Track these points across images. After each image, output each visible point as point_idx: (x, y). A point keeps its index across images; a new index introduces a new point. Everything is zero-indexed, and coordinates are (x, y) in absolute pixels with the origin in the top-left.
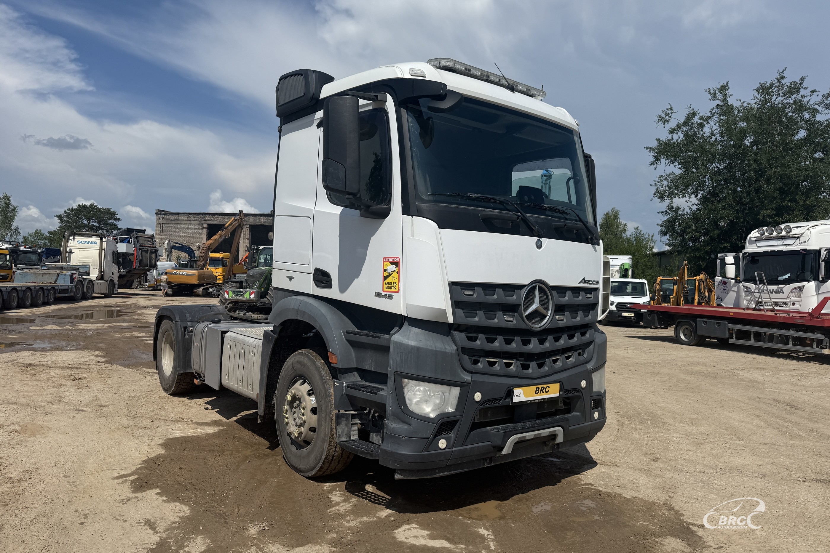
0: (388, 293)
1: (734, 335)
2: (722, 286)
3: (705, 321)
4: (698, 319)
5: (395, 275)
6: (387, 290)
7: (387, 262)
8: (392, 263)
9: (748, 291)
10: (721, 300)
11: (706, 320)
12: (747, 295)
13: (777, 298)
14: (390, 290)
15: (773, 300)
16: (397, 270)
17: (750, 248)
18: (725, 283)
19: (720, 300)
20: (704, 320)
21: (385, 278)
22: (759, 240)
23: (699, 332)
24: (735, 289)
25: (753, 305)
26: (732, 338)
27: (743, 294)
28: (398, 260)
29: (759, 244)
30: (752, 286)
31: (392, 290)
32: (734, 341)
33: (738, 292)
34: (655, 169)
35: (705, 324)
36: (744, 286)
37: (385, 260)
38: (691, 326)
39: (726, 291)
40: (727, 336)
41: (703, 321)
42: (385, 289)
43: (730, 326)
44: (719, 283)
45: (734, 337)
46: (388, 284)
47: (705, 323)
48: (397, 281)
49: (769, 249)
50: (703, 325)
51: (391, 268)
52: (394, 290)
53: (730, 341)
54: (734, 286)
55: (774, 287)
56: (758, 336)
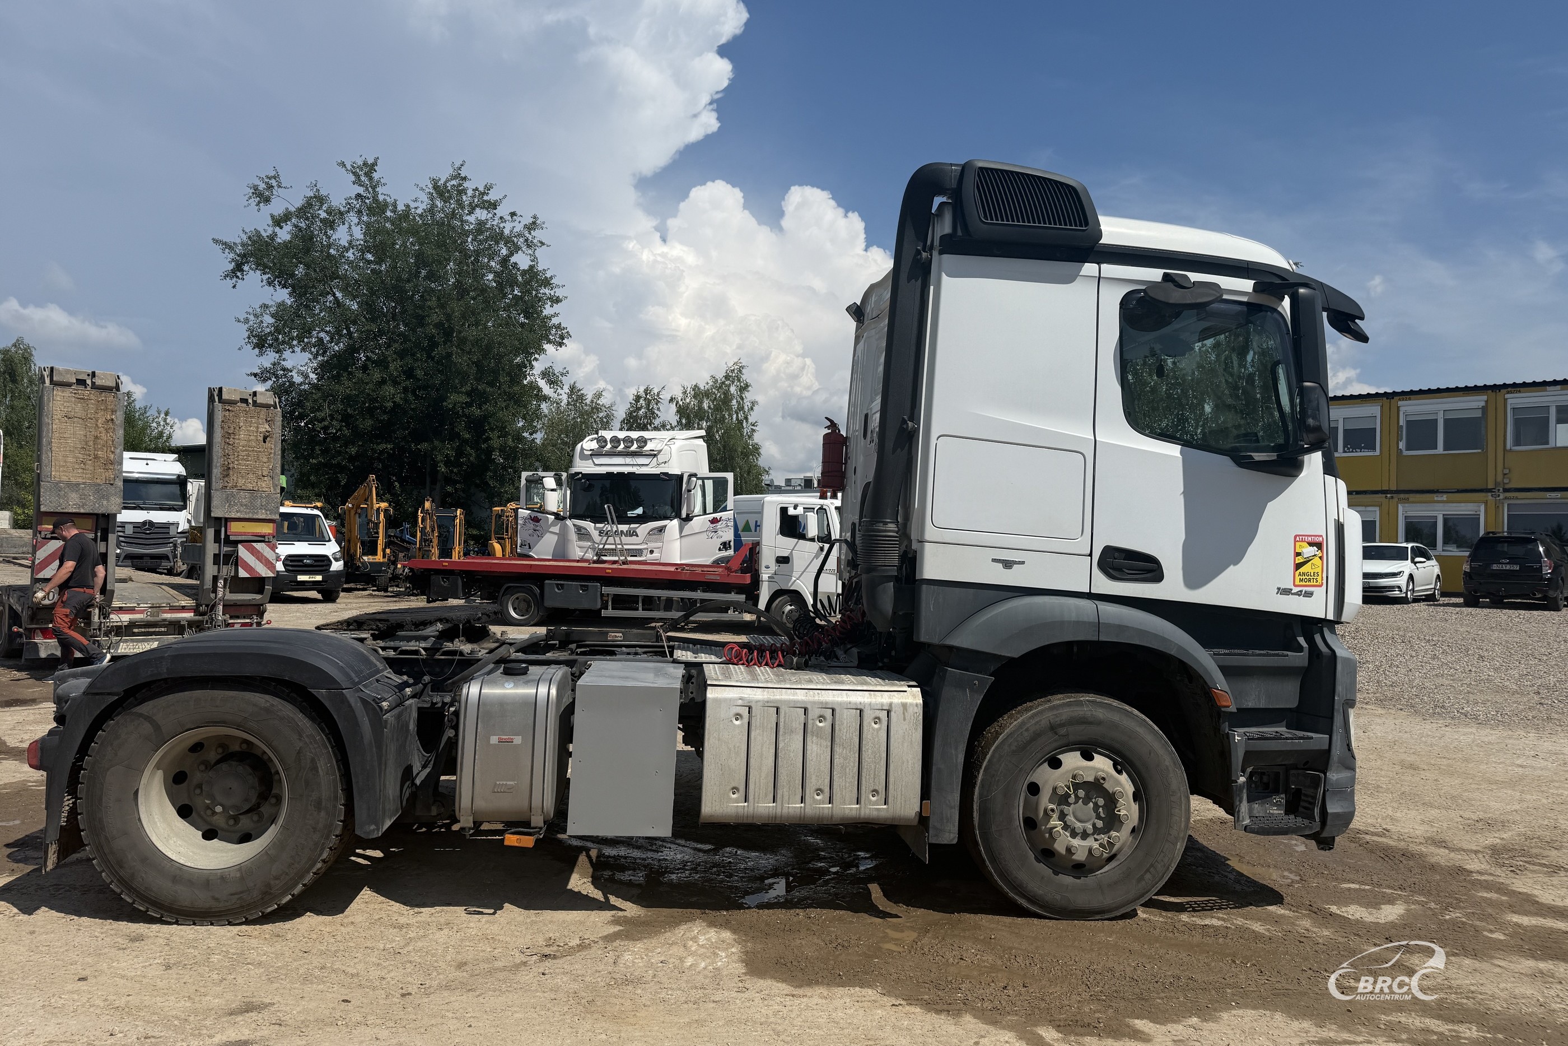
0: (1304, 589)
1: (610, 603)
2: (531, 525)
3: (560, 584)
4: (547, 581)
5: (1316, 561)
6: (1301, 583)
7: (1302, 541)
8: (1311, 544)
9: (583, 534)
10: (530, 548)
11: (562, 582)
12: (580, 539)
13: (630, 543)
14: (1307, 583)
15: (626, 547)
16: (1319, 553)
17: (583, 467)
18: (536, 520)
19: (527, 547)
20: (559, 582)
21: (1298, 566)
22: (595, 454)
23: (549, 603)
24: (556, 529)
25: (590, 555)
26: (607, 608)
27: (573, 536)
28: (1321, 539)
29: (597, 461)
30: (588, 525)
31: (1312, 583)
32: (609, 612)
33: (563, 537)
34: (234, 287)
35: (559, 589)
36: (574, 525)
37: (1298, 539)
38: (531, 592)
39: (539, 534)
40: (599, 606)
41: (557, 585)
42: (1297, 582)
43: (606, 590)
44: (525, 519)
45: (610, 607)
46: (1304, 574)
47: (560, 587)
48: (1319, 570)
49: (615, 470)
50: (557, 590)
51: (1309, 551)
52: (1315, 583)
53: (604, 613)
54: (553, 524)
55: (624, 528)
56: (649, 603)
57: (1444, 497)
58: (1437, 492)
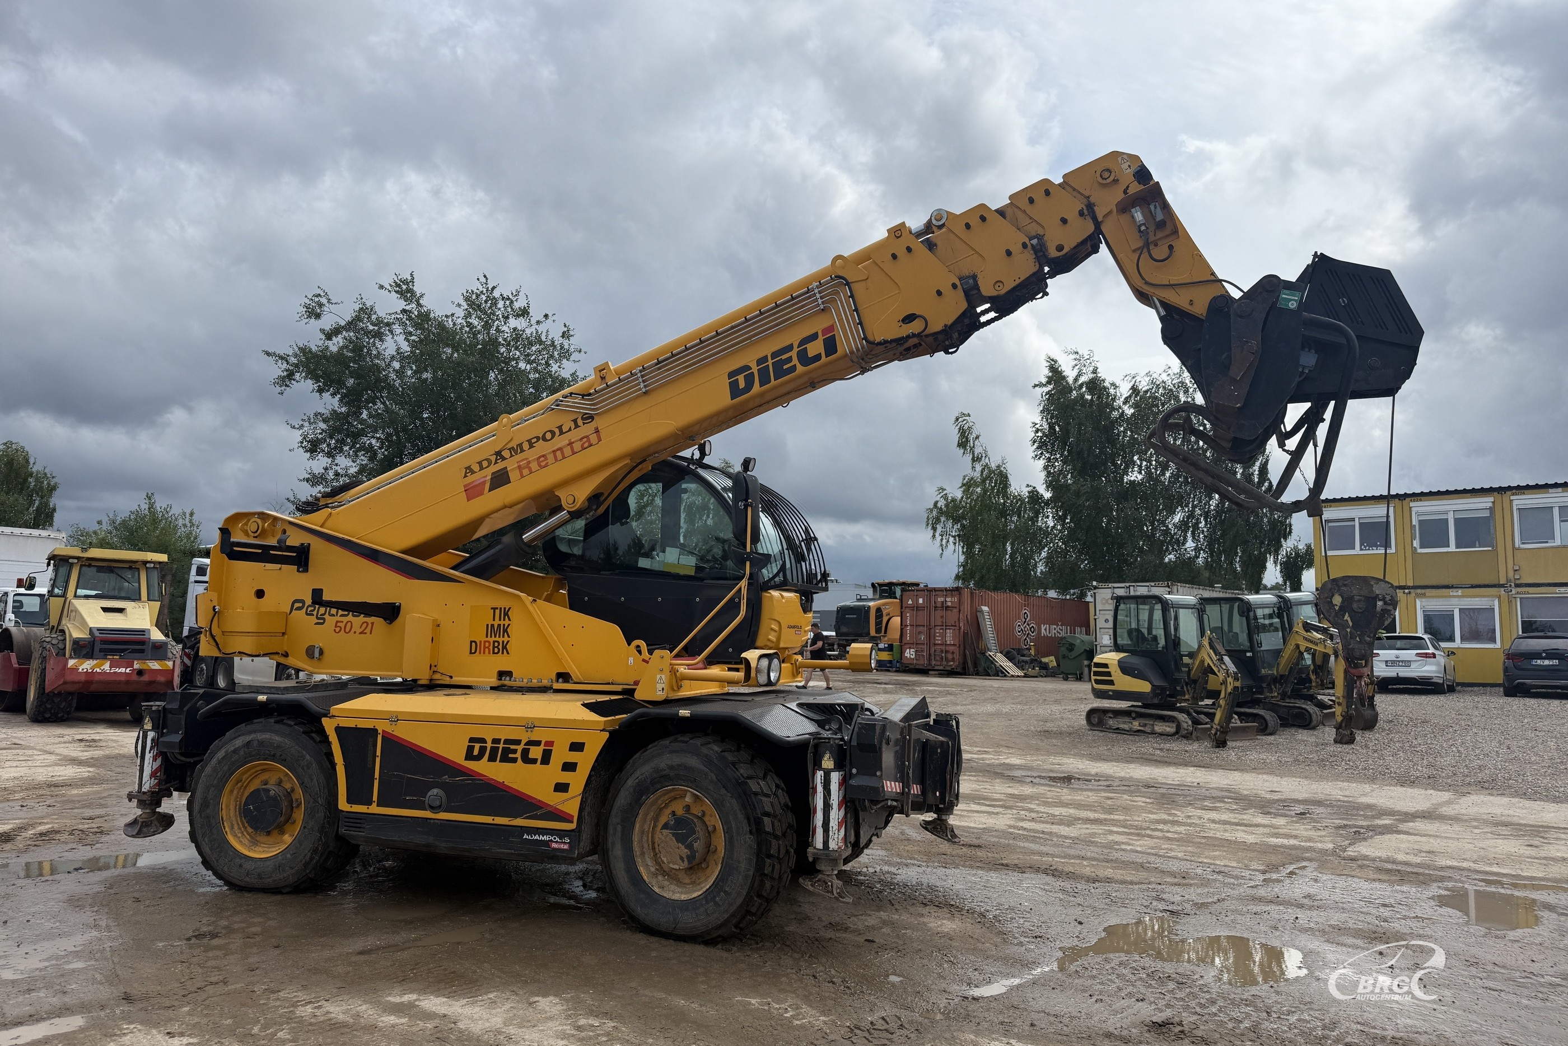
57: (1460, 592)
58: (1451, 587)
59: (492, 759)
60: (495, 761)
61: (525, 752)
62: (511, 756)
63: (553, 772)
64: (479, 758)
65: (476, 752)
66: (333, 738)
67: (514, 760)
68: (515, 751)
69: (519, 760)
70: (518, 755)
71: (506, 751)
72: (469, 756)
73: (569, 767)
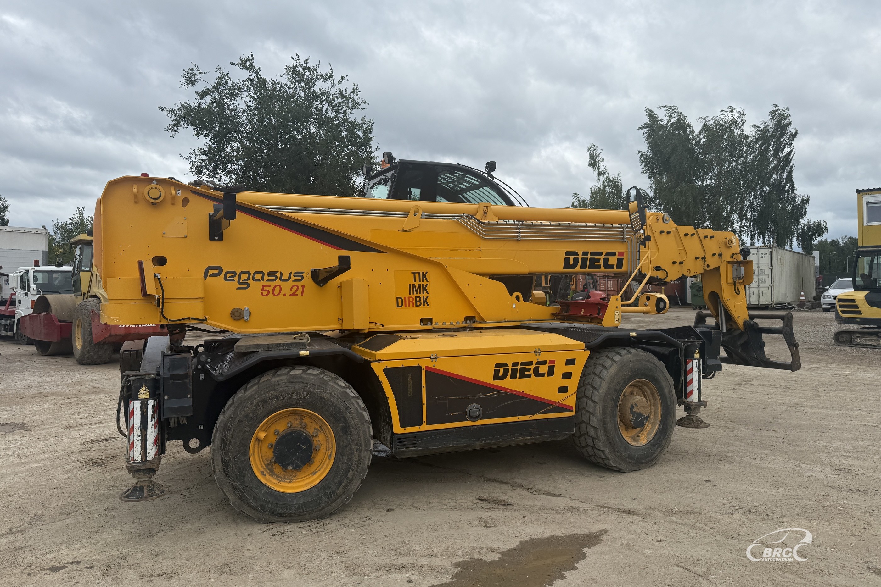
59: (513, 377)
60: (515, 378)
61: (536, 370)
62: (526, 373)
63: (557, 381)
64: (504, 377)
65: (501, 374)
66: (383, 378)
67: (529, 376)
68: (529, 370)
69: (533, 375)
70: (532, 372)
71: (523, 371)
72: (496, 377)
73: (567, 376)
